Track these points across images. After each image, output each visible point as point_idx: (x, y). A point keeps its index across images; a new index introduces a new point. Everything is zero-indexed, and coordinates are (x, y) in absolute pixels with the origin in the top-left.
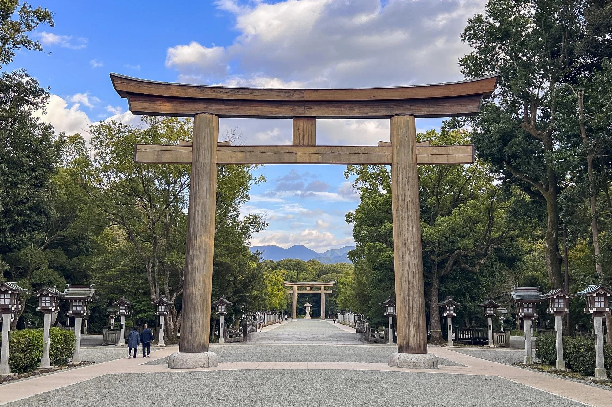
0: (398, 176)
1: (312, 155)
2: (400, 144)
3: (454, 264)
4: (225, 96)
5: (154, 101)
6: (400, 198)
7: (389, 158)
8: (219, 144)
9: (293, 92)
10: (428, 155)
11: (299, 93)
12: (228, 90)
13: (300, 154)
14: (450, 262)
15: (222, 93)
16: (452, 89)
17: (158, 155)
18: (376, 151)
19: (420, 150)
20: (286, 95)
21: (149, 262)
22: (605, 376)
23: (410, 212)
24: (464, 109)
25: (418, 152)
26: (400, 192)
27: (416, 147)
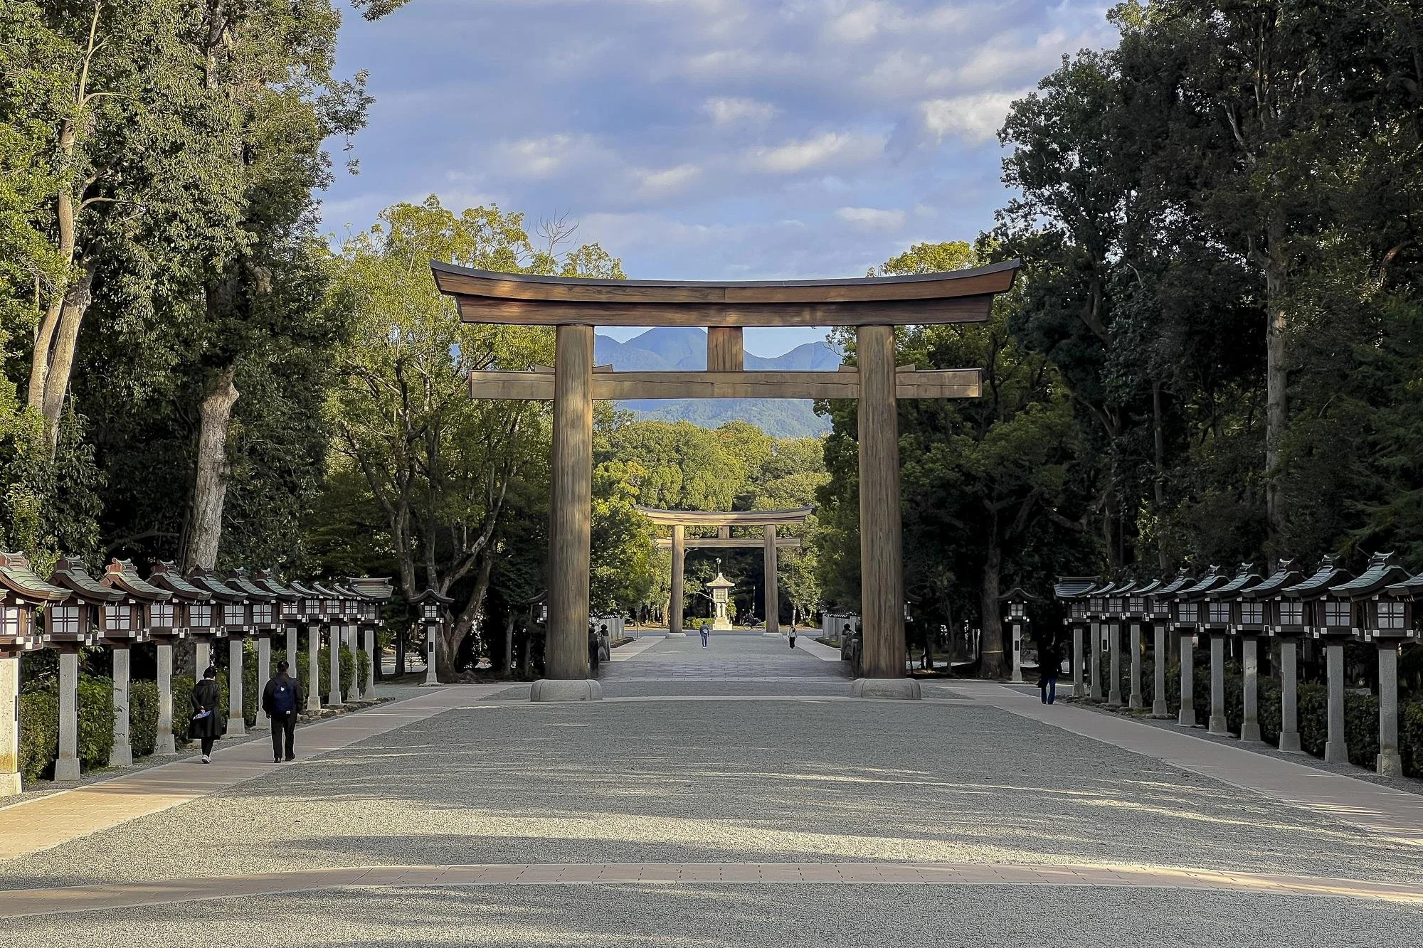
0: (868, 420)
1: (737, 386)
2: (871, 371)
3: (1031, 516)
4: (603, 298)
5: (497, 305)
6: (870, 452)
7: (855, 390)
8: (595, 370)
9: (708, 291)
10: (913, 385)
11: (717, 291)
12: (609, 289)
13: (720, 385)
14: (1024, 512)
15: (600, 292)
16: (949, 286)
17: (503, 387)
18: (835, 380)
19: (900, 378)
20: (698, 294)
21: (397, 515)
22: (1119, 700)
23: (884, 474)
24: (966, 315)
25: (897, 381)
26: (870, 443)
27: (895, 373)
